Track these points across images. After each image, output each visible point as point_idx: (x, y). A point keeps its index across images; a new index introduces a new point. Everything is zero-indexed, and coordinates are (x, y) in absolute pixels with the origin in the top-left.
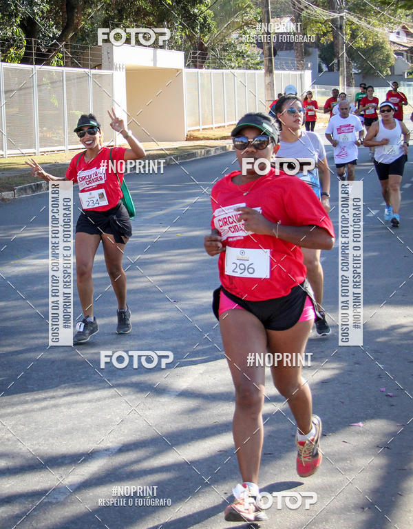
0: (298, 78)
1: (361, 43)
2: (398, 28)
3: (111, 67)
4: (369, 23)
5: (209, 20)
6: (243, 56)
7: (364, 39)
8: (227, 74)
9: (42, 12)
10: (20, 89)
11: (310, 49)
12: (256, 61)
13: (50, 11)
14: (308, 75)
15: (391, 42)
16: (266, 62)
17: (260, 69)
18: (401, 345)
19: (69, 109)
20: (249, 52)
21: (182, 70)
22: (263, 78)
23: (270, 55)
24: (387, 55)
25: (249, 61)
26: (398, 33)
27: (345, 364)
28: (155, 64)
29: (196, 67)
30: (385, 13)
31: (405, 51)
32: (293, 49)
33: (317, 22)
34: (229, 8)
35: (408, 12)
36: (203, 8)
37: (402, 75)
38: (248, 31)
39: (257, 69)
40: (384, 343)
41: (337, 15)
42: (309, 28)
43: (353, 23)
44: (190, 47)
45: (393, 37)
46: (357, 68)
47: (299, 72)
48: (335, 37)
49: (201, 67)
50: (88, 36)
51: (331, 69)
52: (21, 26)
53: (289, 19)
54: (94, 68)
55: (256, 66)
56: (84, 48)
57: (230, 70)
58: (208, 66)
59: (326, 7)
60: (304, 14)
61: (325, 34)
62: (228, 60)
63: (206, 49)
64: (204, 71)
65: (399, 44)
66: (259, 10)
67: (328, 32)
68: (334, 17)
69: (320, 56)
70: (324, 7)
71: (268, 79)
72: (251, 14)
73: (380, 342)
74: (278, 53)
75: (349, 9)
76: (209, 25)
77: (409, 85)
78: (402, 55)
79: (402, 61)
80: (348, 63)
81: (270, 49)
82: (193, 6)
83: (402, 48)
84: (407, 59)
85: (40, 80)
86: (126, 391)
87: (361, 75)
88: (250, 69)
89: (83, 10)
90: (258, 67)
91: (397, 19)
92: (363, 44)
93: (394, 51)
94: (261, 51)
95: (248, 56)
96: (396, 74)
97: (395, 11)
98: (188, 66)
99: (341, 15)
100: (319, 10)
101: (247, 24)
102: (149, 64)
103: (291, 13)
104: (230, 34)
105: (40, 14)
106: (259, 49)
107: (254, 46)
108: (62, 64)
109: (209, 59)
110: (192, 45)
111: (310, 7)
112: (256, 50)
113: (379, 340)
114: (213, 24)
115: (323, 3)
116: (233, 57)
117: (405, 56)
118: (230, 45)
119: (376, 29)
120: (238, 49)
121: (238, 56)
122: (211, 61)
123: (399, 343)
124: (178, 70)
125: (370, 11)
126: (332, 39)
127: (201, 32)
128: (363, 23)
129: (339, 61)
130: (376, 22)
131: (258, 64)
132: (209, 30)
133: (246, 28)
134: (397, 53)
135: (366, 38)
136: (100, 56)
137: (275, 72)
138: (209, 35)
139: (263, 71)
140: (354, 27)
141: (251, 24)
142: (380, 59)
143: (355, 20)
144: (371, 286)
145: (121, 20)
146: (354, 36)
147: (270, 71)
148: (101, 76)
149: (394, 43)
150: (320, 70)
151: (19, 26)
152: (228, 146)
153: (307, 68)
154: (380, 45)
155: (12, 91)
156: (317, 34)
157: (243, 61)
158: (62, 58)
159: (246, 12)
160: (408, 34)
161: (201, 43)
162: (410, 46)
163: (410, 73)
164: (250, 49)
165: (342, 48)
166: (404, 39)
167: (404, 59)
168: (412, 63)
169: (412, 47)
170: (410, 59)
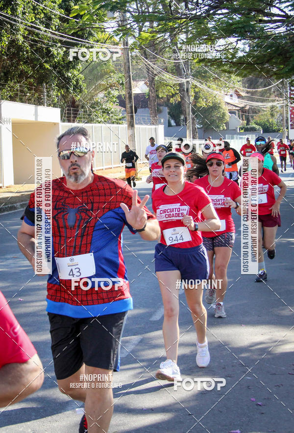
0: (153, 131)
1: (202, 104)
2: (231, 92)
4: (209, 87)
5: (81, 82)
6: (108, 112)
7: (205, 100)
8: (95, 128)
11: (161, 108)
12: (118, 117)
14: (161, 129)
15: (226, 102)
16: (128, 117)
17: (122, 124)
20: (113, 110)
21: (58, 123)
23: (132, 112)
24: (223, 113)
25: (112, 117)
26: (231, 96)
28: (36, 118)
29: (69, 121)
30: (222, 79)
31: (238, 110)
32: (147, 107)
33: (167, 85)
34: (96, 73)
35: (240, 79)
36: (76, 72)
37: (235, 130)
38: (112, 92)
39: (120, 124)
41: (184, 80)
42: (160, 90)
43: (196, 86)
44: (64, 104)
45: (227, 99)
46: (199, 124)
47: (153, 127)
48: (182, 98)
49: (74, 121)
51: (178, 124)
53: (143, 82)
55: (118, 121)
57: (98, 125)
58: (79, 120)
59: (174, 73)
60: (157, 78)
61: (173, 96)
62: (96, 115)
63: (78, 106)
64: (76, 124)
65: (232, 105)
66: (120, 75)
67: (176, 94)
68: (182, 82)
69: (169, 113)
70: (173, 73)
71: (130, 132)
72: (114, 78)
74: (138, 110)
75: (193, 76)
76: (80, 86)
77: (241, 138)
78: (234, 113)
79: (235, 118)
80: (193, 119)
81: (131, 107)
82: (68, 70)
83: (234, 108)
84: (239, 116)
87: (203, 129)
88: (113, 123)
90: (120, 122)
91: (231, 85)
92: (204, 104)
93: (229, 110)
94: (123, 109)
95: (112, 113)
96: (230, 129)
97: (230, 77)
98: (63, 121)
99: (187, 80)
100: (169, 75)
101: (111, 86)
102: (31, 118)
103: (145, 77)
104: (97, 94)
106: (121, 108)
107: (117, 105)
109: (79, 114)
110: (65, 102)
111: (162, 73)
112: (119, 108)
114: (84, 85)
115: (172, 70)
116: (100, 113)
117: (237, 114)
118: (97, 103)
119: (215, 92)
120: (104, 107)
121: (104, 112)
122: (81, 116)
124: (55, 124)
125: (210, 78)
126: (180, 100)
127: (75, 92)
128: (203, 87)
129: (186, 118)
130: (215, 86)
131: (120, 119)
132: (81, 91)
133: (110, 90)
134: (231, 112)
135: (207, 100)
137: (136, 126)
138: (81, 94)
139: (125, 126)
140: (197, 90)
141: (114, 86)
142: (218, 117)
143: (198, 84)
145: (6, 81)
146: (197, 98)
147: (131, 125)
149: (228, 104)
150: (170, 125)
153: (160, 123)
154: (217, 106)
156: (167, 95)
157: (107, 117)
159: (110, 77)
160: (239, 96)
161: (74, 102)
162: (241, 106)
163: (242, 129)
164: (114, 107)
165: (189, 107)
166: (236, 101)
167: (237, 117)
168: (243, 120)
169: (243, 107)
170: (241, 117)
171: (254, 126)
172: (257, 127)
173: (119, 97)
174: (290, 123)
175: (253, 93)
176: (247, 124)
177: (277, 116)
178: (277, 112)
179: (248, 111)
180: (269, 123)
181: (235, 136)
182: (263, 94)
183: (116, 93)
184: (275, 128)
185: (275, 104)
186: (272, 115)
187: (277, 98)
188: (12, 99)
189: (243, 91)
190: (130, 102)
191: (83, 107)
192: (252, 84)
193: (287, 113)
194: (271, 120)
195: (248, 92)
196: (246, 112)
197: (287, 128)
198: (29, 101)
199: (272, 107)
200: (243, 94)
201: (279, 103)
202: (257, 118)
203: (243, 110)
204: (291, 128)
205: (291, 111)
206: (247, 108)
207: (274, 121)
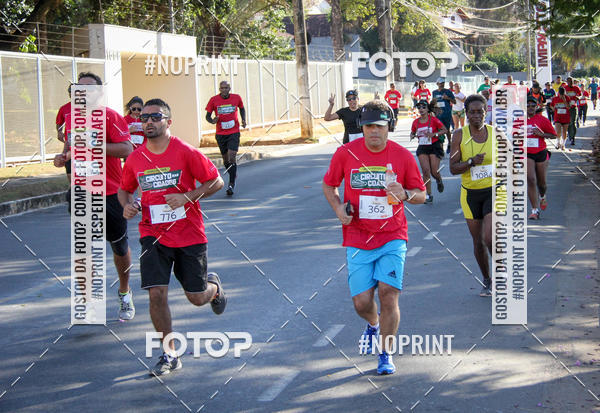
0: (337, 70)
1: (410, 30)
2: (452, 12)
3: (102, 54)
4: (419, 6)
6: (270, 43)
7: (413, 24)
8: (250, 65)
11: (350, 36)
12: (286, 50)
14: (348, 66)
15: (445, 28)
16: (298, 51)
17: (291, 59)
18: (472, 399)
19: (46, 108)
20: (276, 39)
22: (295, 70)
23: (303, 43)
24: (441, 44)
25: (276, 49)
26: (453, 18)
28: (159, 51)
29: (211, 55)
31: (463, 40)
32: (329, 35)
33: (357, 3)
37: (458, 69)
38: (275, 13)
39: (287, 59)
40: (451, 398)
42: (348, 11)
44: (203, 30)
45: (447, 23)
47: (338, 64)
48: (380, 21)
50: (70, 14)
54: (80, 55)
55: (285, 56)
56: (64, 30)
57: (253, 61)
61: (367, 18)
62: (252, 47)
63: (224, 34)
65: (454, 31)
67: (371, 15)
69: (362, 44)
71: (301, 72)
73: (447, 397)
74: (313, 39)
76: (226, 3)
77: (467, 80)
78: (458, 44)
79: (458, 51)
81: (302, 35)
83: (457, 36)
84: (464, 49)
88: (278, 59)
90: (288, 56)
92: (412, 31)
93: (449, 39)
94: (293, 37)
95: (275, 43)
98: (201, 54)
101: (273, 4)
104: (252, 16)
106: (289, 35)
107: (283, 31)
108: (35, 49)
109: (227, 46)
110: (205, 28)
112: (286, 36)
113: (445, 394)
114: (232, 3)
116: (257, 44)
117: (462, 45)
118: (253, 29)
119: (427, 13)
120: (263, 34)
121: (263, 43)
122: (229, 48)
123: (468, 396)
126: (376, 25)
127: (218, 12)
128: (412, 6)
129: (385, 50)
130: (427, 5)
131: (288, 53)
132: (227, 10)
133: (272, 9)
134: (453, 42)
135: (417, 24)
136: (88, 40)
137: (309, 63)
138: (227, 16)
139: (294, 62)
140: (401, 10)
141: (278, 4)
142: (433, 50)
144: (433, 326)
146: (401, 21)
147: (303, 62)
148: (89, 65)
149: (449, 30)
152: (253, 154)
153: (347, 59)
154: (432, 33)
156: (358, 18)
157: (269, 49)
158: (36, 42)
160: (465, 19)
161: (218, 27)
162: (467, 33)
163: (468, 66)
164: (278, 34)
165: (389, 35)
166: (459, 26)
167: (461, 49)
168: (470, 53)
169: (469, 35)
170: (467, 49)
171: (487, 62)
172: (491, 64)
173: (286, 20)
174: (537, 58)
175: (483, 15)
176: (477, 59)
177: (519, 47)
178: (519, 42)
179: (477, 41)
180: (508, 57)
181: (458, 77)
182: (498, 15)
183: (281, 14)
184: (517, 65)
185: (515, 30)
186: (512, 47)
187: (519, 22)
188: (123, 22)
189: (470, 11)
190: (301, 27)
191: (231, 35)
192: (482, 1)
193: (533, 44)
194: (510, 54)
195: (476, 13)
196: (473, 42)
197: (534, 66)
198: (148, 26)
199: (512, 34)
200: (470, 16)
201: (521, 29)
202: (490, 50)
203: (469, 39)
204: (539, 66)
205: (539, 40)
206: (476, 36)
207: (515, 54)
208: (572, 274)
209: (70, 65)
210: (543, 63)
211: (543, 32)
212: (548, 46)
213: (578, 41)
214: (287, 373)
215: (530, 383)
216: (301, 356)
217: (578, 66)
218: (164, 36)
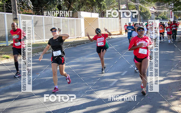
1: (143, 11)
2: (152, 7)
3: (80, 17)
4: (145, 6)
5: (105, 5)
9: (63, 4)
10: (57, 23)
13: (65, 4)
14: (130, 19)
16: (119, 16)
19: (70, 28)
23: (120, 14)
27: (139, 91)
28: (91, 17)
29: (102, 17)
30: (149, 3)
33: (132, 6)
35: (154, 3)
36: (103, 3)
37: (153, 19)
41: (137, 4)
42: (130, 7)
43: (141, 6)
44: (100, 12)
45: (151, 9)
46: (142, 17)
49: (103, 17)
52: (58, 7)
53: (125, 5)
54: (76, 18)
57: (110, 18)
60: (129, 4)
63: (104, 13)
64: (104, 18)
66: (117, 3)
67: (134, 8)
70: (134, 2)
71: (120, 20)
72: (115, 4)
75: (140, 3)
76: (105, 7)
78: (153, 14)
80: (140, 16)
82: (101, 2)
83: (153, 12)
85: (62, 21)
86: (84, 99)
87: (143, 19)
89: (73, 3)
91: (152, 5)
93: (151, 13)
97: (151, 3)
98: (100, 17)
100: (132, 3)
101: (114, 6)
105: (62, 4)
108: (68, 17)
111: (130, 2)
119: (147, 7)
122: (105, 16)
124: (97, 18)
125: (145, 3)
127: (103, 8)
128: (143, 6)
136: (78, 15)
137: (122, 18)
139: (119, 18)
140: (141, 7)
143: (141, 5)
145: (83, 6)
146: (141, 9)
148: (78, 20)
149: (151, 11)
151: (57, 7)
154: (148, 12)
155: (55, 24)
160: (155, 9)
163: (155, 18)
166: (154, 10)
167: (154, 15)
170: (155, 15)
171: (159, 17)
174: (170, 16)
175: (159, 8)
176: (157, 17)
177: (166, 14)
179: (157, 13)
182: (162, 8)
184: (166, 18)
185: (165, 11)
186: (165, 14)
187: (166, 9)
188: (84, 11)
192: (158, 5)
193: (169, 13)
195: (157, 7)
198: (89, 12)
199: (165, 12)
200: (156, 8)
201: (167, 11)
202: (160, 15)
203: (156, 13)
205: (171, 13)
206: (157, 12)
207: (165, 16)
208: (176, 61)
209: (74, 20)
210: (171, 18)
211: (171, 11)
212: (173, 14)
213: (179, 13)
214: (116, 80)
215: (166, 83)
216: (118, 77)
217: (179, 18)
218: (92, 13)
